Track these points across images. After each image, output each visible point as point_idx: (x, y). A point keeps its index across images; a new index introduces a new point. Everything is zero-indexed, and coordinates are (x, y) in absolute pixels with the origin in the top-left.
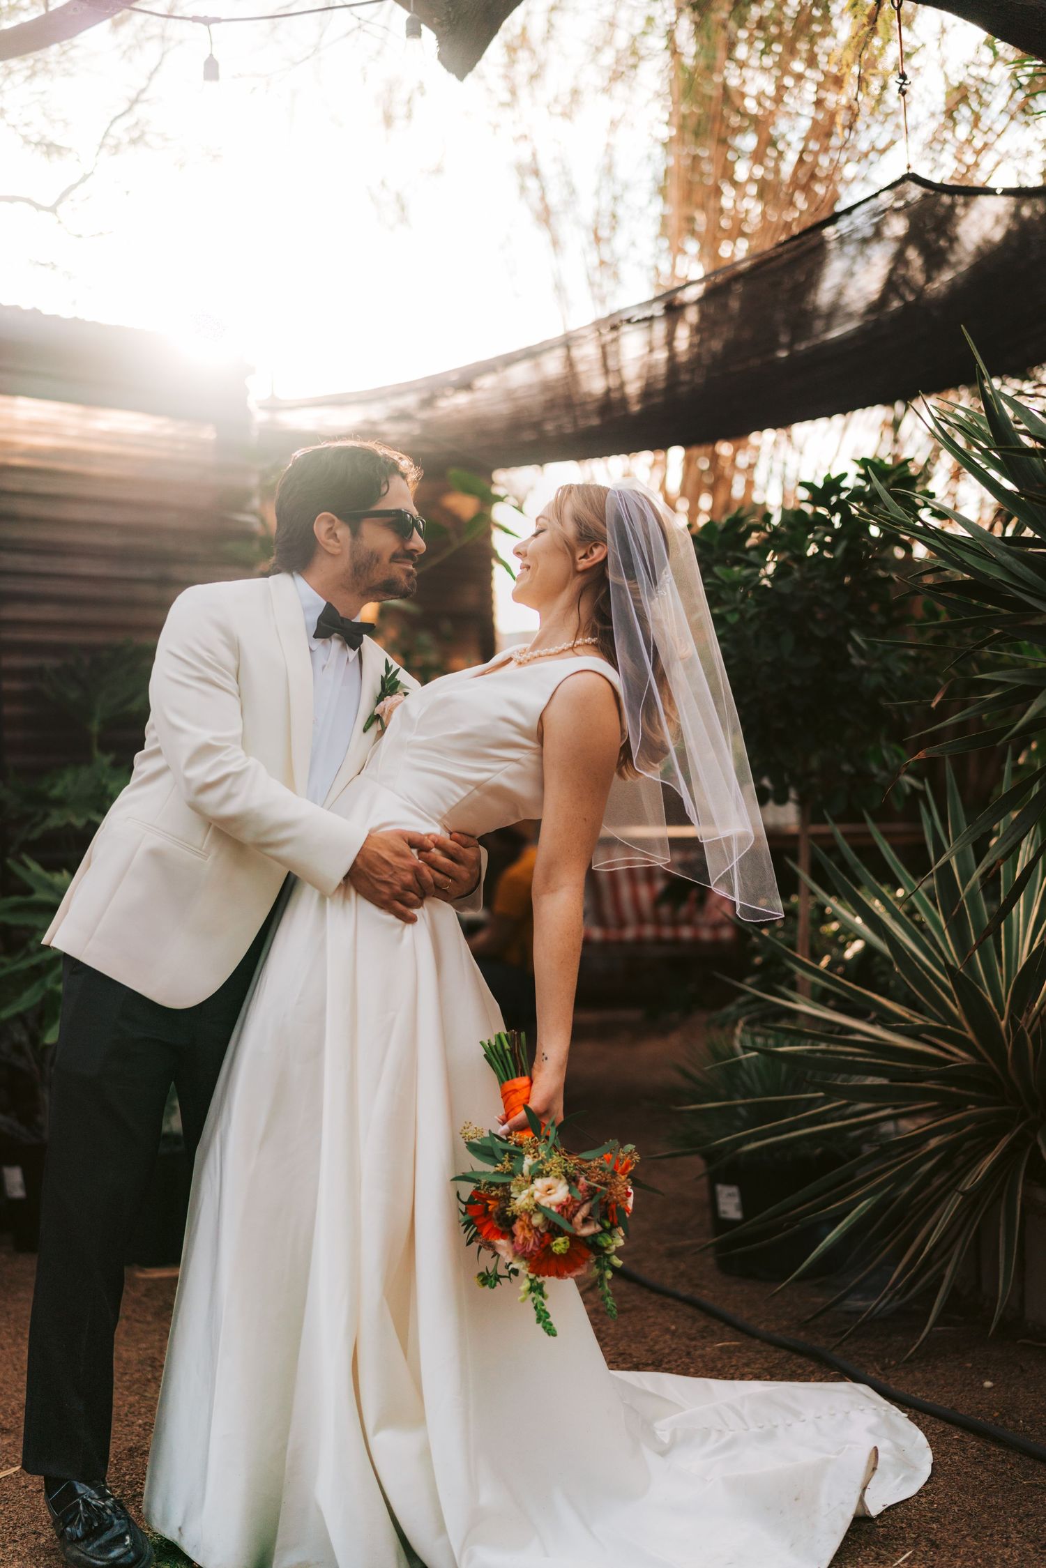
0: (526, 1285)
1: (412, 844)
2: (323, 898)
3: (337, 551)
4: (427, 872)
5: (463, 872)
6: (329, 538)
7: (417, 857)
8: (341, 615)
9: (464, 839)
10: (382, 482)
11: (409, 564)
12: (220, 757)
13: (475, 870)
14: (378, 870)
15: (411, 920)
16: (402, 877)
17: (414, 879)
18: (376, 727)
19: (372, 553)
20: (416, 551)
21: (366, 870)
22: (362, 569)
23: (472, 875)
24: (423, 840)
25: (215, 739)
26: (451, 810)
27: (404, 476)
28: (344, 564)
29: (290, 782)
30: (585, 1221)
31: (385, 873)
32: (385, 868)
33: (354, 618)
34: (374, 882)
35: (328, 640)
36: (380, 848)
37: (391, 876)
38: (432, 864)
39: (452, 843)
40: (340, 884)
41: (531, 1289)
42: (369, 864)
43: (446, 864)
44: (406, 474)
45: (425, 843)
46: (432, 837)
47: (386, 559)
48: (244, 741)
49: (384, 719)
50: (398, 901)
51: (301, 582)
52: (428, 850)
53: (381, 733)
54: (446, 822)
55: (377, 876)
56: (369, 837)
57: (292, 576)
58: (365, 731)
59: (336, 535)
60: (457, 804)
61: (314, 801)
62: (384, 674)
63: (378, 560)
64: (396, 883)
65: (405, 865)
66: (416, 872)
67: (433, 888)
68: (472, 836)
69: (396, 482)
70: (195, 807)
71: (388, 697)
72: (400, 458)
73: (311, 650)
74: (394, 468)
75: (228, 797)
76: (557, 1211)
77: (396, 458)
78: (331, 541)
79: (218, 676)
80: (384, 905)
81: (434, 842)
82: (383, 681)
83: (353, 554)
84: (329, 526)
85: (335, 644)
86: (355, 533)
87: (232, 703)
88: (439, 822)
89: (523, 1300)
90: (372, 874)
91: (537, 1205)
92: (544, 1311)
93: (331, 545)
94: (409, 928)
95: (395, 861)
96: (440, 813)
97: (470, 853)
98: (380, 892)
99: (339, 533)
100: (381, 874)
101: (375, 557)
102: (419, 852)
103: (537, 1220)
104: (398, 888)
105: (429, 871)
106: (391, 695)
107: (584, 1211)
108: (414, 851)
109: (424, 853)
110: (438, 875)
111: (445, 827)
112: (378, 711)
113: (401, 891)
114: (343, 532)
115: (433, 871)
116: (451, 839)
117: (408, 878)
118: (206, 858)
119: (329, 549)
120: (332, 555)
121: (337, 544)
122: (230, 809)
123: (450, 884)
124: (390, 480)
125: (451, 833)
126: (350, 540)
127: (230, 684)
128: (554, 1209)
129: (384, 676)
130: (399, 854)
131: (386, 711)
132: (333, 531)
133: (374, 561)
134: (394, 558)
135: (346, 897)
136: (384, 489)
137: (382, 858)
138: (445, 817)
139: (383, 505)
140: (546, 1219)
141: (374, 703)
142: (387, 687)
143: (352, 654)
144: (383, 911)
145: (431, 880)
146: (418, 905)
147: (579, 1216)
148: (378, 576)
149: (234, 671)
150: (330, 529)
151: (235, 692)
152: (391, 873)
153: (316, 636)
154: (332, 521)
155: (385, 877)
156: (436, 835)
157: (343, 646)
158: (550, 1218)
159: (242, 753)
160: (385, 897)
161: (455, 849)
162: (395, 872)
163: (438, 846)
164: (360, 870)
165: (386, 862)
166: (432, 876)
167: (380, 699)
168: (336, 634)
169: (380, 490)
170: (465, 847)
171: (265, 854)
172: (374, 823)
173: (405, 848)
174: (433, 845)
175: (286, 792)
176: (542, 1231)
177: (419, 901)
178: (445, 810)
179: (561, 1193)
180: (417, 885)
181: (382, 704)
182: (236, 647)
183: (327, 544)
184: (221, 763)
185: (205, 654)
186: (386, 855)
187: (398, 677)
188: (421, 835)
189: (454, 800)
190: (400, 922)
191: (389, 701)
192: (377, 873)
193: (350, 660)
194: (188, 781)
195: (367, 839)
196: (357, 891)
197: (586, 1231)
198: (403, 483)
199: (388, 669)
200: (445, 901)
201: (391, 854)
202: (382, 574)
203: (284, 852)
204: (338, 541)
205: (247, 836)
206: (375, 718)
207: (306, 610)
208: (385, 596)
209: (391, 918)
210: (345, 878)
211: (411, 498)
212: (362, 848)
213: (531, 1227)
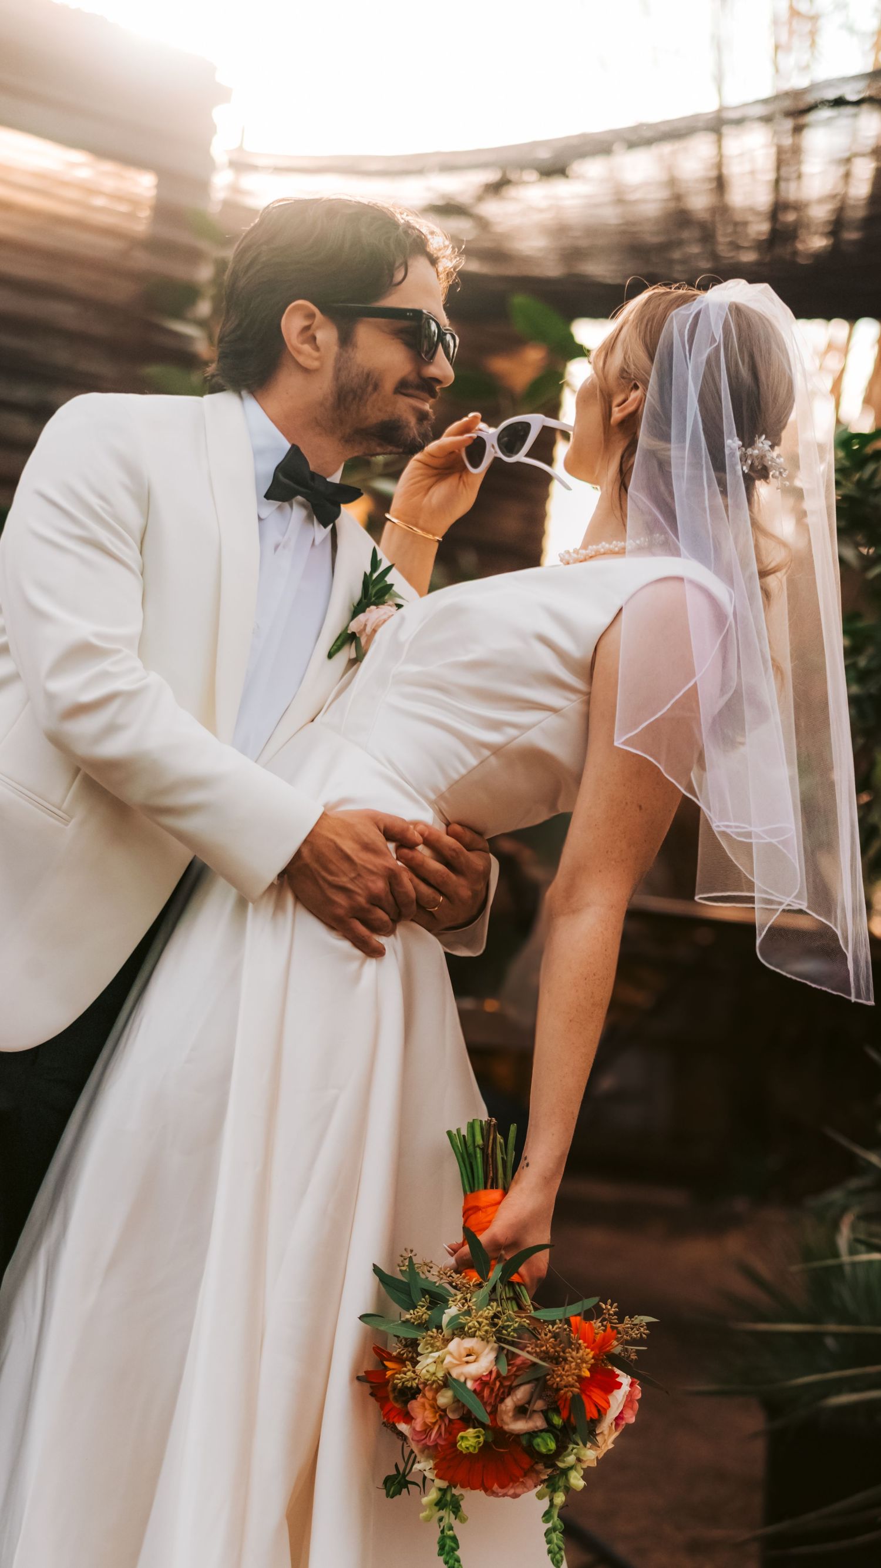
0: (433, 1495)
1: (389, 834)
2: (242, 903)
3: (315, 364)
4: (407, 878)
5: (462, 887)
6: (303, 342)
7: (395, 856)
8: (312, 467)
9: (468, 836)
10: (397, 264)
11: (425, 400)
12: (106, 665)
13: (481, 886)
14: (333, 867)
15: (375, 952)
16: (370, 884)
17: (388, 889)
18: (348, 652)
19: (368, 375)
20: (438, 381)
21: (315, 865)
22: (350, 397)
23: (475, 894)
24: (408, 829)
25: (97, 635)
26: (452, 786)
27: (433, 261)
28: (323, 386)
29: (208, 717)
30: (522, 1411)
31: (345, 874)
32: (345, 866)
33: (330, 475)
34: (325, 886)
35: (286, 505)
36: (338, 834)
37: (352, 880)
38: (416, 869)
39: (450, 841)
40: (272, 884)
41: (440, 1504)
42: (319, 857)
43: (437, 871)
44: (438, 258)
45: (409, 835)
46: (420, 827)
47: (389, 385)
48: (142, 645)
49: (363, 640)
50: (357, 919)
51: (252, 406)
52: (412, 846)
53: (355, 662)
54: (443, 805)
55: (330, 878)
56: (324, 816)
57: (241, 397)
58: (330, 656)
59: (314, 338)
60: (463, 777)
61: (243, 751)
62: (368, 570)
63: (376, 387)
64: (359, 891)
65: (375, 866)
66: (392, 877)
67: (414, 906)
68: (480, 833)
69: (419, 267)
70: (58, 742)
71: (373, 607)
72: (432, 233)
73: (260, 519)
74: (419, 246)
75: (111, 729)
76: (472, 1389)
77: (424, 230)
78: (307, 348)
79: (114, 539)
80: (336, 923)
81: (422, 835)
82: (367, 581)
83: (338, 371)
84: (306, 323)
85: (297, 513)
86: (346, 339)
87: (131, 585)
88: (432, 803)
89: (428, 1519)
90: (324, 874)
91: (448, 1375)
92: (454, 1539)
93: (305, 356)
94: (371, 965)
95: (361, 857)
96: (434, 790)
97: (475, 859)
98: (333, 903)
99: (320, 336)
100: (336, 875)
101: (371, 381)
102: (397, 849)
103: (444, 1399)
104: (362, 900)
105: (411, 880)
106: (377, 604)
107: (521, 1394)
108: (391, 846)
109: (406, 851)
110: (424, 888)
111: (441, 812)
112: (354, 627)
113: (367, 906)
114: (327, 335)
115: (417, 881)
116: (448, 834)
117: (379, 885)
118: (67, 822)
119: (301, 359)
120: (306, 370)
121: (315, 354)
122: (113, 748)
123: (438, 904)
124: (410, 263)
125: (448, 824)
126: (335, 349)
127: (130, 554)
128: (470, 1384)
129: (368, 573)
130: (367, 847)
131: (369, 630)
132: (310, 332)
133: (370, 388)
134: (403, 387)
135: (279, 906)
136: (399, 276)
137: (341, 850)
138: (442, 796)
139: (393, 301)
140: (456, 1400)
141: (347, 615)
142: (373, 591)
143: (322, 533)
144: (334, 934)
145: (413, 894)
146: (389, 931)
147: (509, 1403)
148: (373, 413)
149: (138, 536)
150: (307, 328)
151: (137, 569)
152: (353, 875)
153: (268, 496)
154: (311, 316)
155: (344, 881)
156: (426, 825)
157: (309, 518)
158: (463, 1400)
159: (138, 663)
160: (340, 912)
161: (454, 850)
162: (359, 875)
163: (428, 842)
164: (306, 865)
165: (347, 858)
166: (415, 888)
167: (358, 609)
168: (299, 498)
169: (392, 276)
170: (469, 849)
171: (159, 824)
172: (331, 795)
173: (378, 839)
174: (420, 839)
175: (200, 732)
176: (451, 1416)
177: (390, 923)
178: (443, 786)
179: (484, 1363)
180: (391, 898)
181: (361, 617)
182: (145, 500)
183: (299, 352)
184: (105, 675)
185: (95, 502)
186: (348, 846)
187: (389, 579)
188: (403, 820)
189: (457, 771)
190: (358, 953)
191: (373, 614)
192: (331, 873)
193: (317, 542)
194: (50, 697)
195: (321, 818)
196: (297, 899)
197: (520, 1426)
198: (431, 270)
199: (375, 563)
200: (430, 931)
201: (356, 846)
202: (380, 410)
203: (188, 824)
204: (317, 349)
205: (135, 793)
206: (347, 638)
207: (258, 453)
208: (380, 445)
209: (345, 945)
210: (281, 875)
211: (441, 299)
212: (312, 831)
213: (436, 1408)
